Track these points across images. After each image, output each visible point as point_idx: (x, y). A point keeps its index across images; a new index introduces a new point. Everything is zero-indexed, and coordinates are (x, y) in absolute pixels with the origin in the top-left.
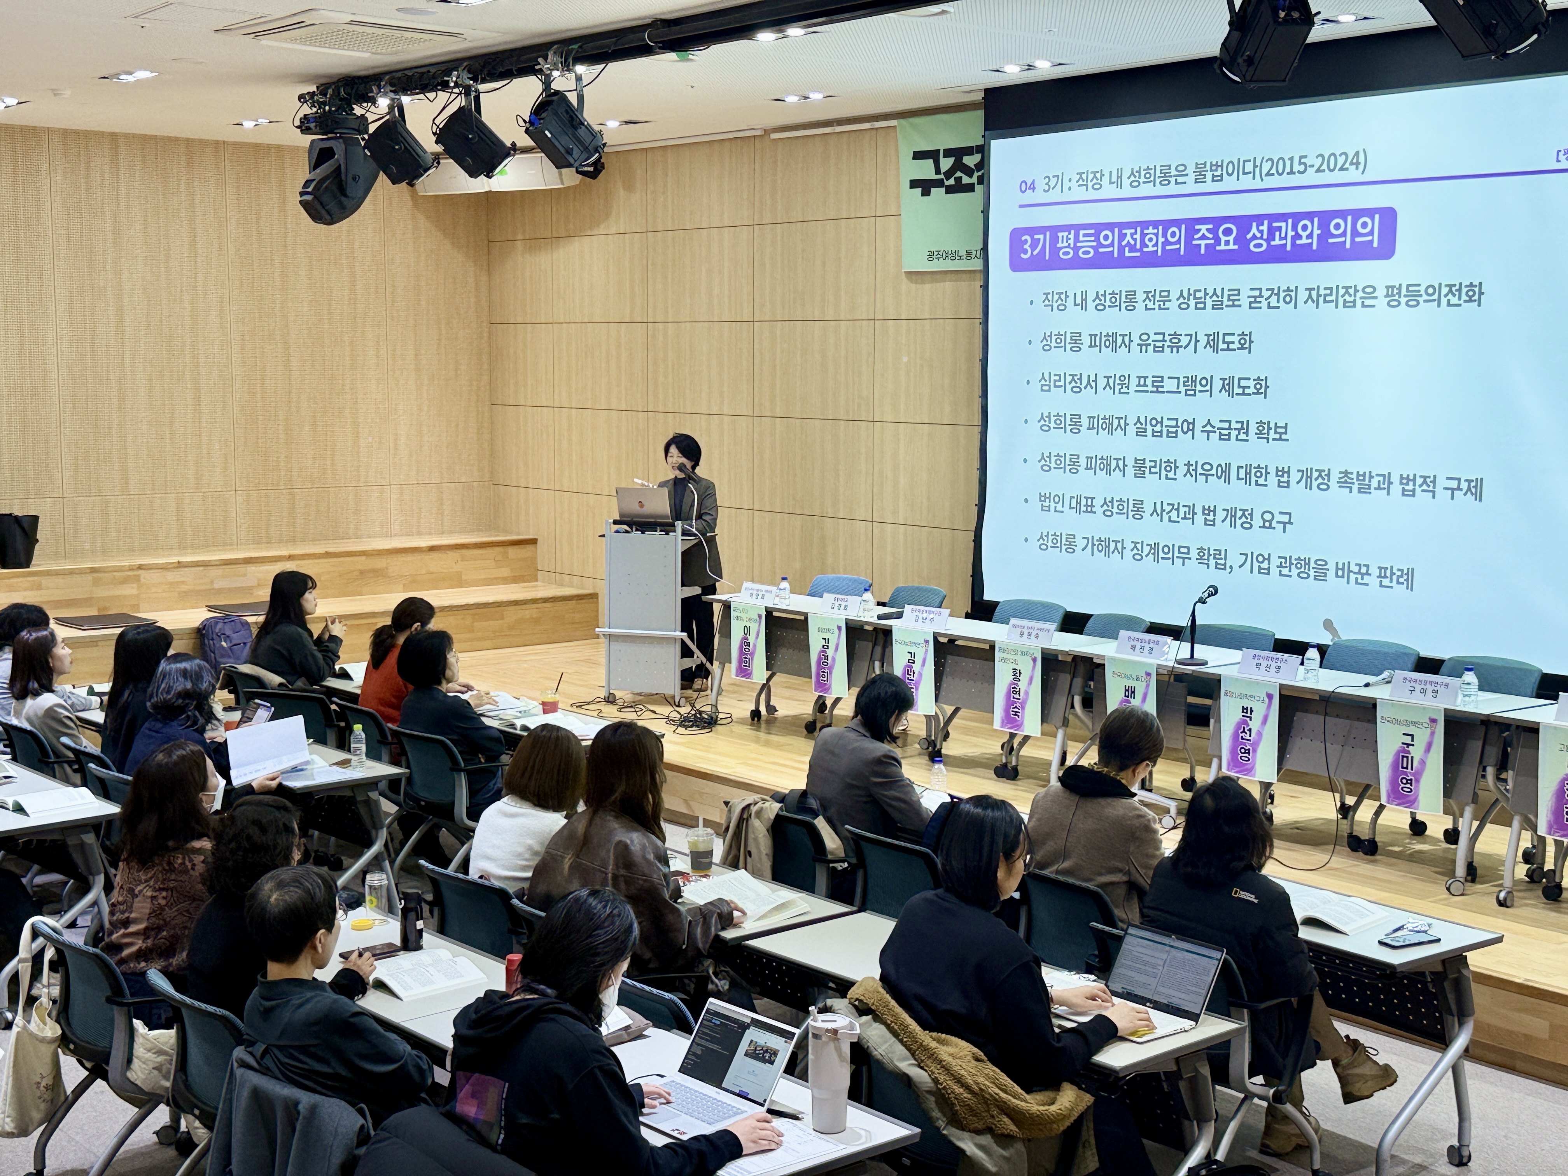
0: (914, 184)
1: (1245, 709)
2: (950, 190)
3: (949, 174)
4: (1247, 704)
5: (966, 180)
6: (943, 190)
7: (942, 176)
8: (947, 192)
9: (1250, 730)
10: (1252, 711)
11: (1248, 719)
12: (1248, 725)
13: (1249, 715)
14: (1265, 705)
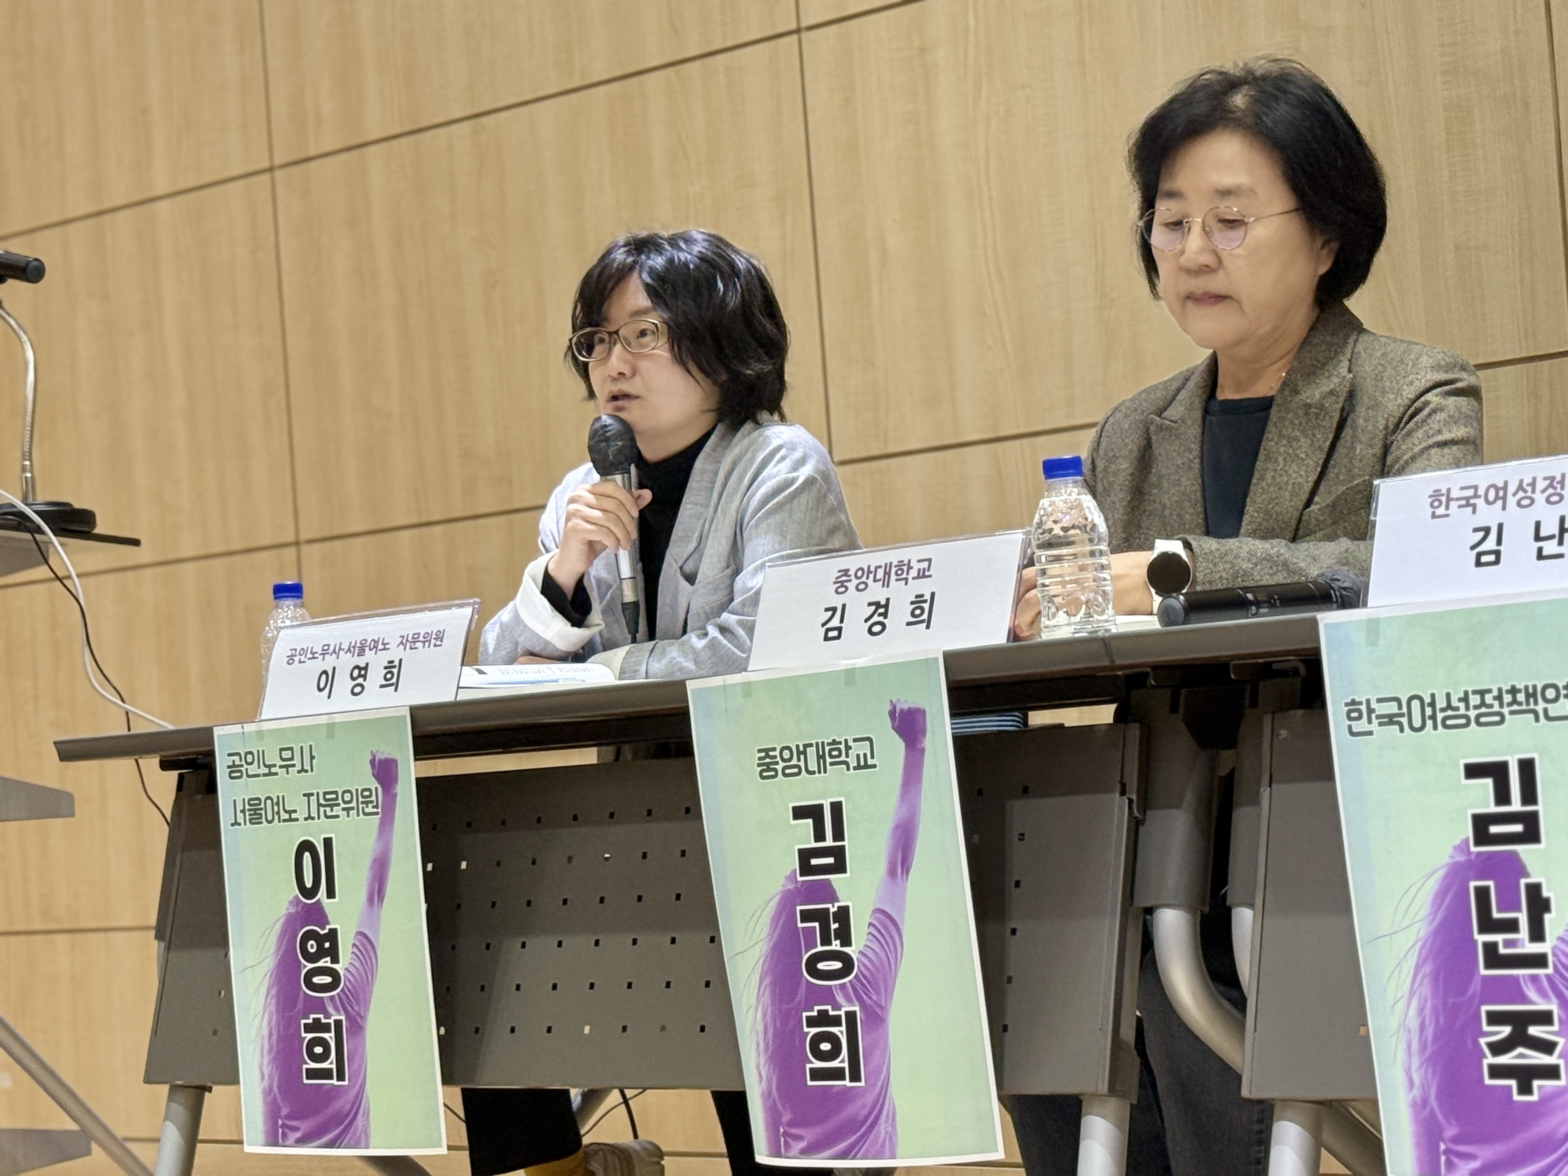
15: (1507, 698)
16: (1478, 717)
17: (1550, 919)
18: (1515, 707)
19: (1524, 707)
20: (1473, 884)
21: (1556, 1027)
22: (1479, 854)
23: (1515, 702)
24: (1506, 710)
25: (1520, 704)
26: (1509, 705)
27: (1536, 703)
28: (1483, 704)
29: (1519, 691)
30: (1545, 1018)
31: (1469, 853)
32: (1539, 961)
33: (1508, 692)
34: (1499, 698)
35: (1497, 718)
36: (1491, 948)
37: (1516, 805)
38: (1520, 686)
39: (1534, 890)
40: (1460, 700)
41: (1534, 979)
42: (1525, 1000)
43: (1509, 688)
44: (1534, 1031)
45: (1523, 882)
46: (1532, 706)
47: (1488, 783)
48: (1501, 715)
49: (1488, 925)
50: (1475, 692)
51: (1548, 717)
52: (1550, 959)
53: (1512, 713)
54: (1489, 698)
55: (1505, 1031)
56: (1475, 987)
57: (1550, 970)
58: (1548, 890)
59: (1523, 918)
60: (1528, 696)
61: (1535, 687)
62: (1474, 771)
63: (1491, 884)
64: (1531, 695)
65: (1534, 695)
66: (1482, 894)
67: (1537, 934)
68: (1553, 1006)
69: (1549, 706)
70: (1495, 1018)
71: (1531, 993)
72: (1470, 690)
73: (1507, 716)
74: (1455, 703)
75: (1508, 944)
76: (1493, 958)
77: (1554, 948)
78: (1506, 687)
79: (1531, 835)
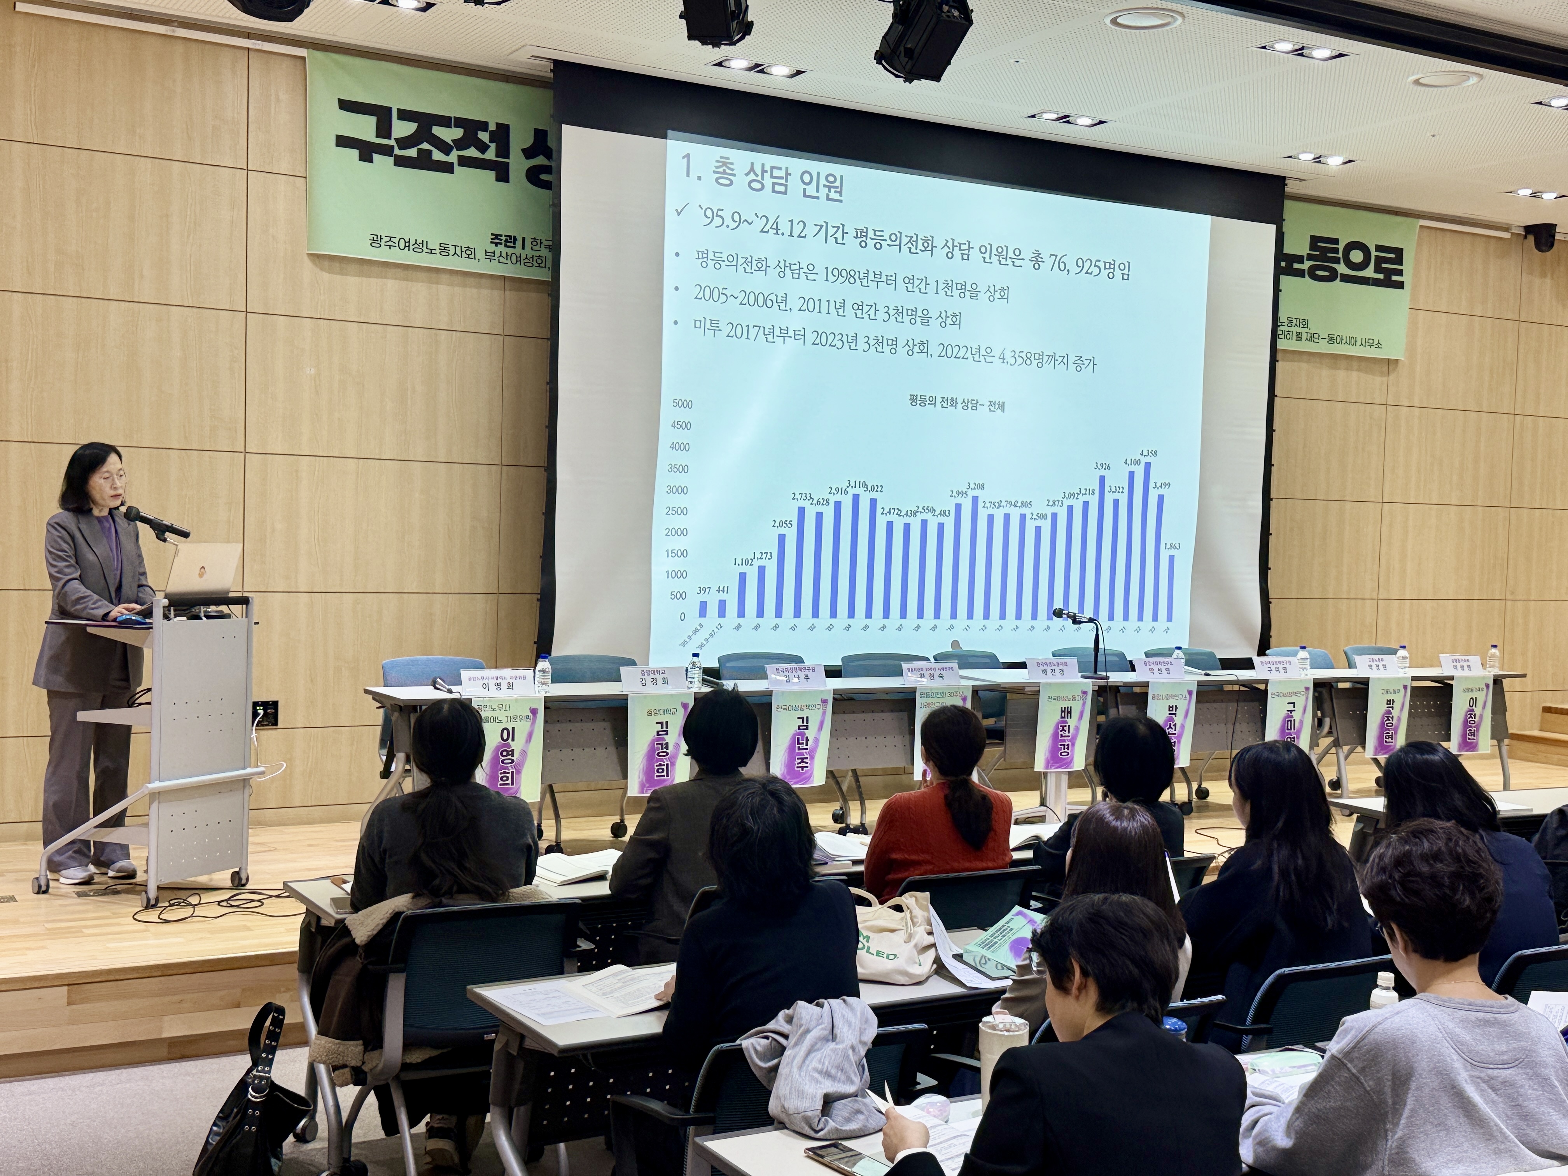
0: (343, 141)
1: (1171, 708)
2: (401, 162)
3: (404, 143)
4: (1172, 703)
5: (437, 155)
6: (391, 160)
7: (392, 142)
8: (396, 164)
9: (1175, 725)
10: (1176, 708)
11: (1173, 716)
12: (1173, 721)
13: (1174, 712)
14: (1187, 702)
17: (809, 742)
25: (807, 707)
27: (810, 707)
30: (807, 758)
31: (797, 733)
32: (807, 749)
33: (805, 705)
35: (804, 709)
37: (805, 724)
42: (804, 755)
44: (805, 760)
45: (805, 736)
49: (799, 743)
51: (811, 710)
55: (800, 760)
58: (809, 738)
59: (805, 742)
66: (798, 738)
67: (807, 745)
68: (808, 756)
74: (795, 708)
76: (799, 749)
77: (810, 747)
79: (807, 729)
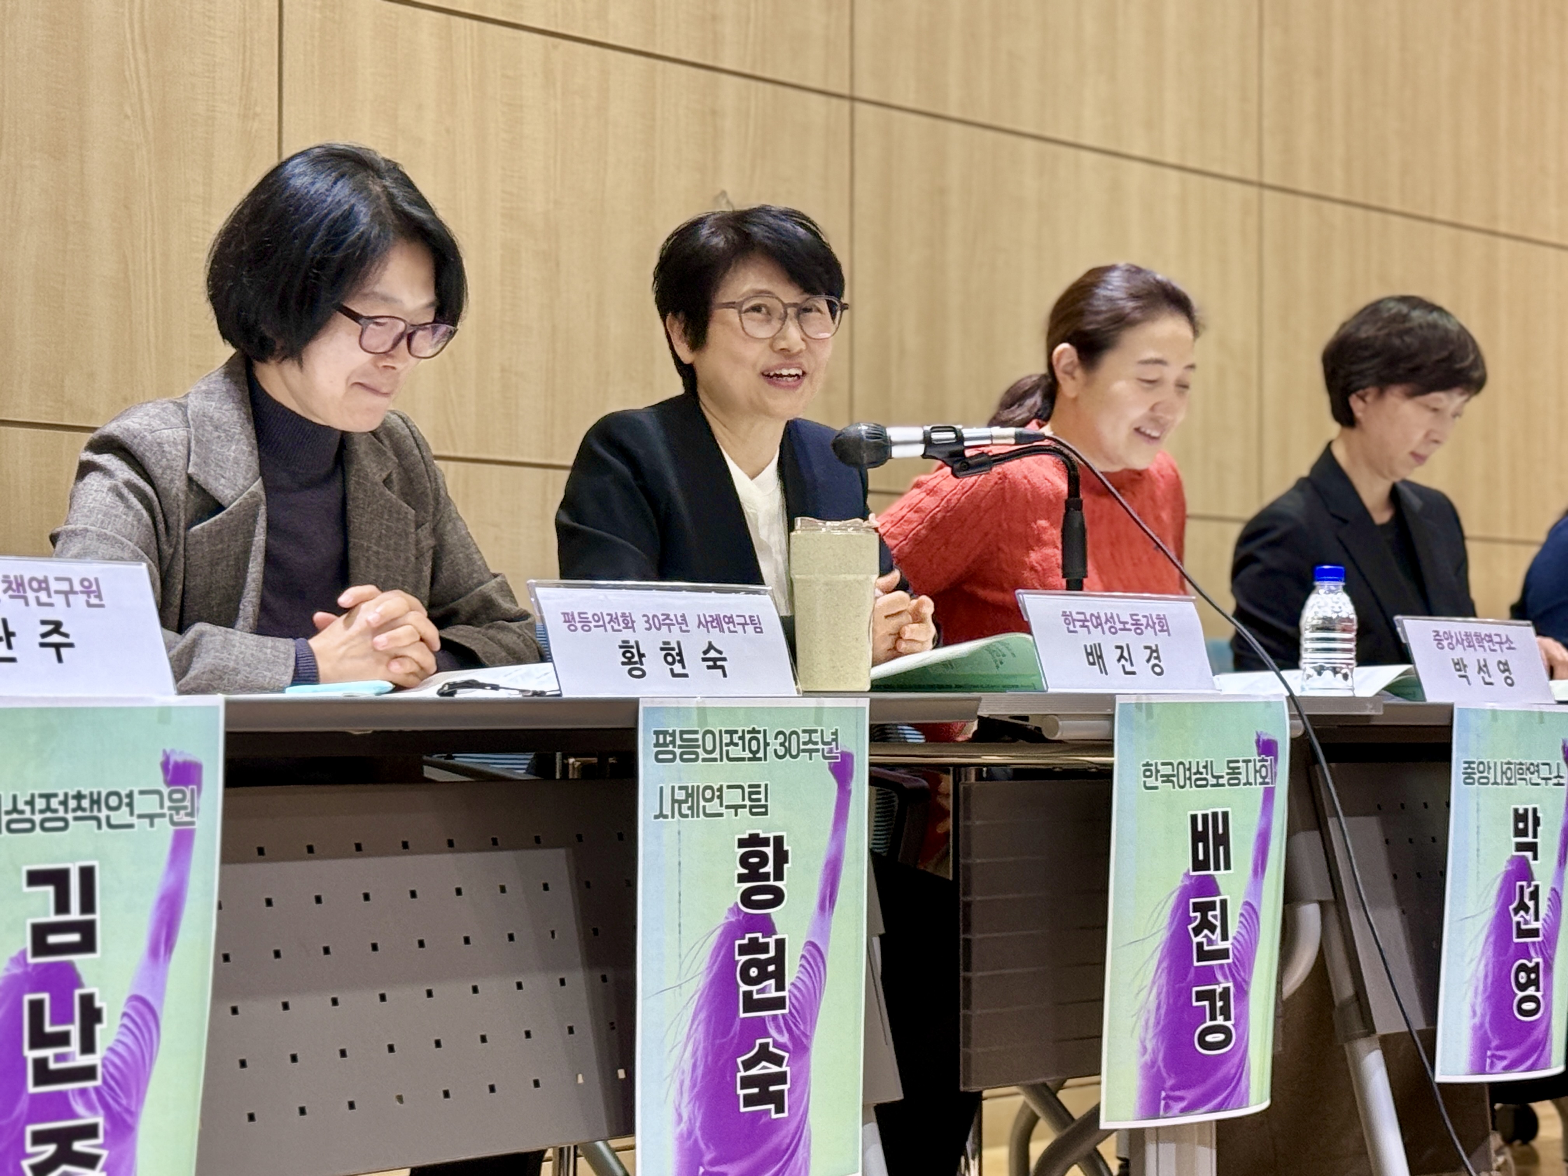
4: (1523, 798)
10: (1536, 822)
13: (1529, 839)
15: (72, 804)
16: (43, 821)
17: (102, 1030)
18: (79, 814)
19: (88, 814)
20: (27, 998)
21: (100, 1140)
22: (36, 966)
23: (79, 808)
24: (70, 816)
25: (84, 810)
26: (74, 810)
27: (99, 810)
28: (48, 809)
29: (84, 797)
30: (90, 1132)
31: (26, 964)
32: (88, 1073)
33: (74, 797)
34: (64, 803)
35: (61, 824)
36: (41, 1064)
37: (75, 914)
38: (85, 792)
39: (87, 1000)
40: (27, 803)
41: (83, 1092)
42: (73, 1115)
43: (74, 793)
44: (79, 1146)
45: (78, 992)
46: (95, 813)
47: (49, 891)
48: (65, 820)
49: (40, 1039)
50: (42, 796)
51: (110, 826)
52: (100, 1071)
53: (76, 819)
54: (54, 803)
55: (50, 1149)
56: (23, 1106)
57: (98, 1082)
58: (101, 1000)
59: (74, 1030)
60: (93, 802)
61: (99, 794)
62: (36, 878)
63: (45, 996)
64: (95, 802)
65: (98, 802)
66: (36, 1007)
67: (88, 1046)
68: (100, 1120)
69: (112, 813)
70: (40, 1138)
71: (79, 1107)
72: (37, 792)
73: (71, 823)
74: (21, 806)
75: (59, 1058)
76: (43, 1074)
77: (105, 1059)
78: (72, 792)
79: (88, 945)
